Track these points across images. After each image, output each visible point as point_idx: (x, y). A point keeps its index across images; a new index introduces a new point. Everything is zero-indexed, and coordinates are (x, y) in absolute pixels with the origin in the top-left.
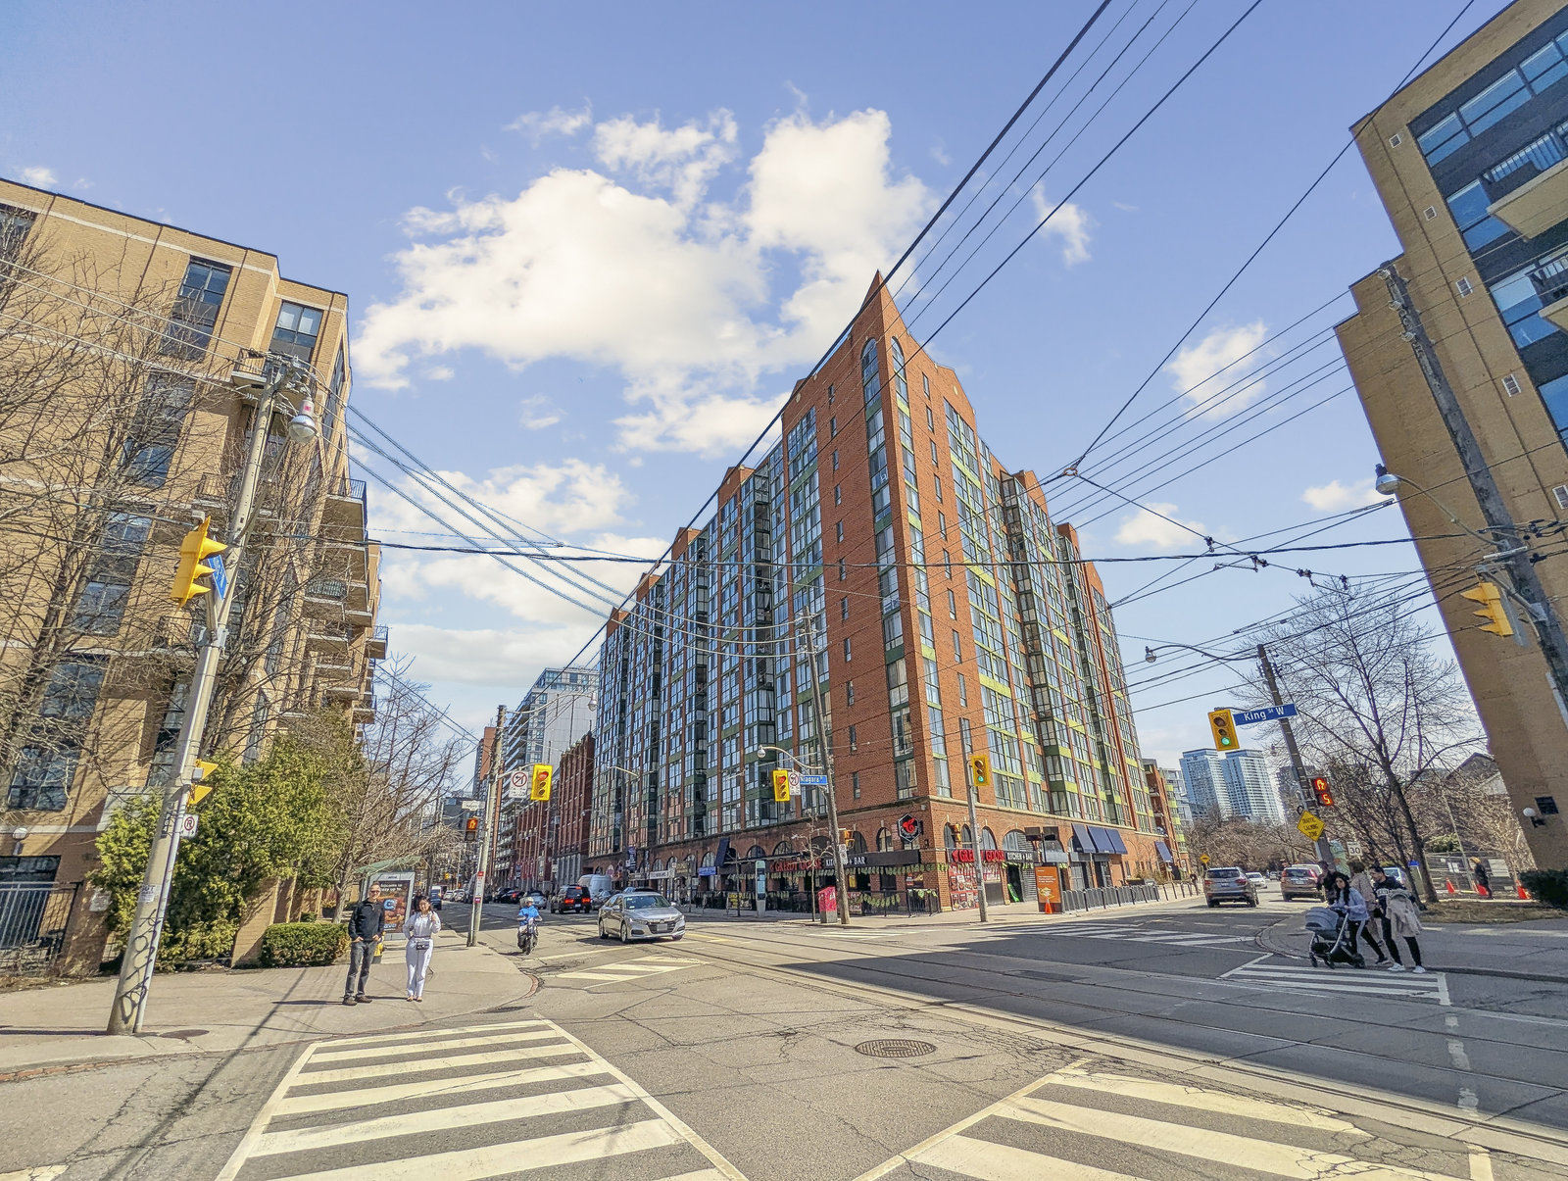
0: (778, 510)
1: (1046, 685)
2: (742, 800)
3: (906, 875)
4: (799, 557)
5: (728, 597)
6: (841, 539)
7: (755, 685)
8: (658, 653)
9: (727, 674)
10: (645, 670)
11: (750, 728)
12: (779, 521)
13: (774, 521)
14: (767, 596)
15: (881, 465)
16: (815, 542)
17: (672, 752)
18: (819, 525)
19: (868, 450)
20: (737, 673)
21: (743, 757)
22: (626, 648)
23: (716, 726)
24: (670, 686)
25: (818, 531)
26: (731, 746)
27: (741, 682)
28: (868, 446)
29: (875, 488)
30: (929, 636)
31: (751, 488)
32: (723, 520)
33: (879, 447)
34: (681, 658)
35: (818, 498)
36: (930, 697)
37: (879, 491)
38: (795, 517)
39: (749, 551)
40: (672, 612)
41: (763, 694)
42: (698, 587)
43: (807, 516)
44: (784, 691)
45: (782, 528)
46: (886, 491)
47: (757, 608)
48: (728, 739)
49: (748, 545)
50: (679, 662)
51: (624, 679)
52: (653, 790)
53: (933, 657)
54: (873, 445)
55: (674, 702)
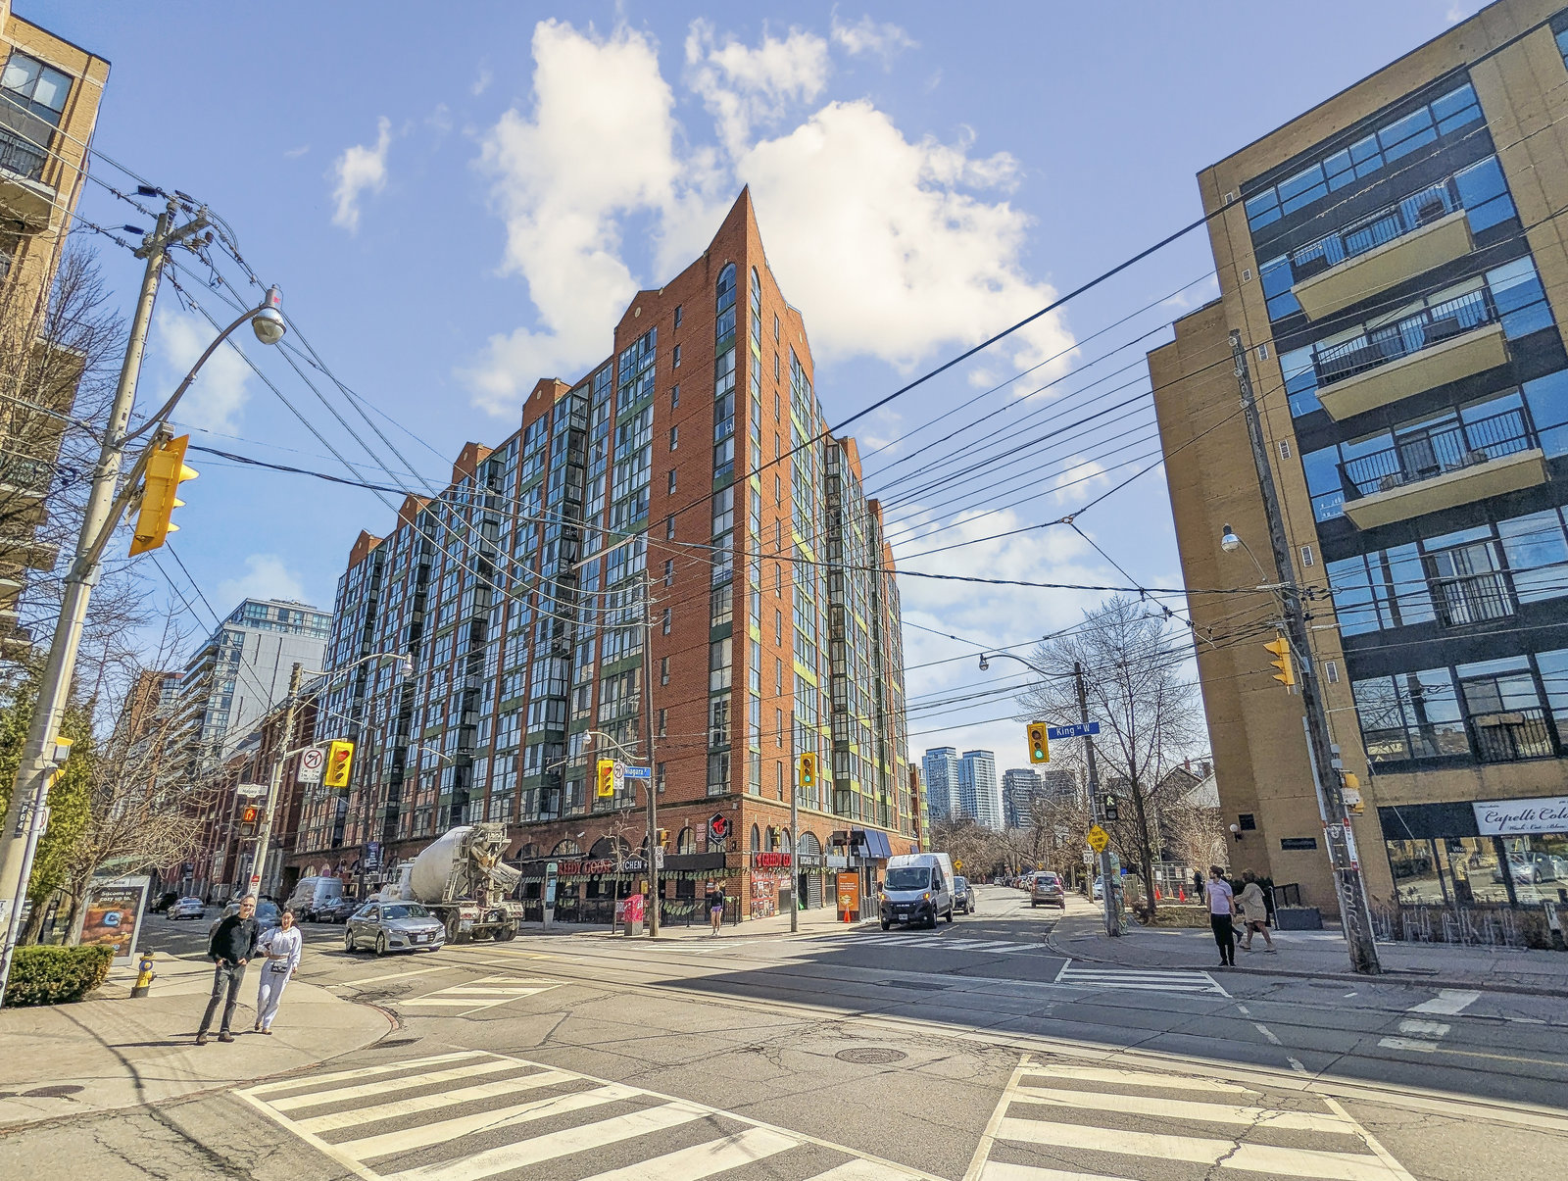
0: (600, 443)
1: (844, 675)
2: (519, 790)
3: (707, 881)
4: (619, 503)
5: (524, 539)
6: (673, 490)
7: (549, 651)
8: (421, 597)
9: (514, 635)
10: (400, 617)
11: (538, 702)
12: (599, 457)
13: (592, 453)
14: (573, 545)
15: (728, 413)
16: (643, 488)
17: (429, 725)
18: (649, 470)
19: (715, 393)
20: (526, 633)
21: (524, 737)
22: (376, 587)
23: (492, 697)
24: (434, 640)
25: (646, 476)
26: (510, 723)
27: (530, 645)
28: (715, 388)
29: (717, 438)
30: (757, 615)
31: (568, 410)
32: (526, 443)
33: (728, 392)
34: (453, 608)
35: (650, 437)
36: (752, 685)
37: (723, 443)
38: (619, 455)
39: (556, 485)
40: (446, 547)
41: (557, 662)
42: (486, 521)
43: (634, 456)
44: (585, 662)
45: (603, 464)
46: (731, 444)
47: (560, 557)
48: (507, 714)
49: (557, 479)
50: (449, 614)
51: (369, 626)
52: (396, 771)
53: (757, 639)
54: (721, 388)
55: (437, 662)
